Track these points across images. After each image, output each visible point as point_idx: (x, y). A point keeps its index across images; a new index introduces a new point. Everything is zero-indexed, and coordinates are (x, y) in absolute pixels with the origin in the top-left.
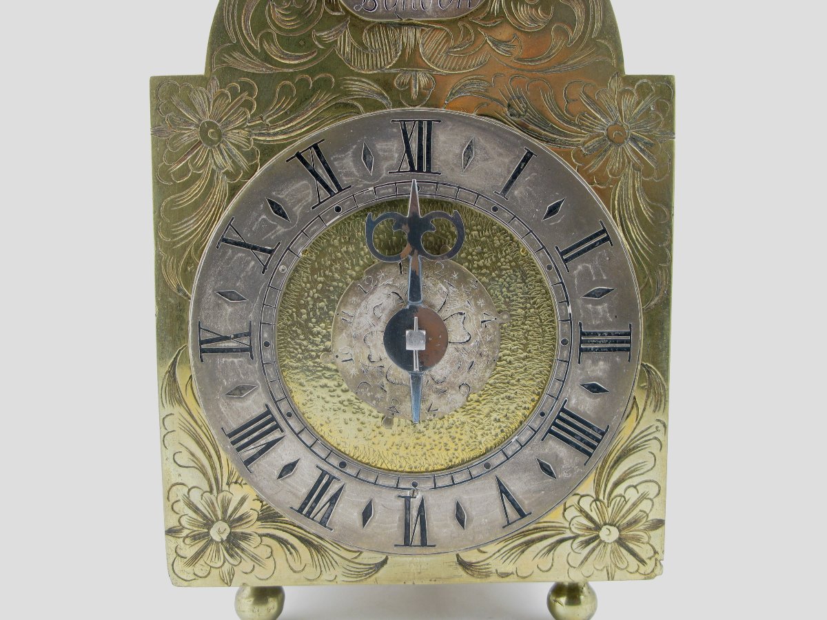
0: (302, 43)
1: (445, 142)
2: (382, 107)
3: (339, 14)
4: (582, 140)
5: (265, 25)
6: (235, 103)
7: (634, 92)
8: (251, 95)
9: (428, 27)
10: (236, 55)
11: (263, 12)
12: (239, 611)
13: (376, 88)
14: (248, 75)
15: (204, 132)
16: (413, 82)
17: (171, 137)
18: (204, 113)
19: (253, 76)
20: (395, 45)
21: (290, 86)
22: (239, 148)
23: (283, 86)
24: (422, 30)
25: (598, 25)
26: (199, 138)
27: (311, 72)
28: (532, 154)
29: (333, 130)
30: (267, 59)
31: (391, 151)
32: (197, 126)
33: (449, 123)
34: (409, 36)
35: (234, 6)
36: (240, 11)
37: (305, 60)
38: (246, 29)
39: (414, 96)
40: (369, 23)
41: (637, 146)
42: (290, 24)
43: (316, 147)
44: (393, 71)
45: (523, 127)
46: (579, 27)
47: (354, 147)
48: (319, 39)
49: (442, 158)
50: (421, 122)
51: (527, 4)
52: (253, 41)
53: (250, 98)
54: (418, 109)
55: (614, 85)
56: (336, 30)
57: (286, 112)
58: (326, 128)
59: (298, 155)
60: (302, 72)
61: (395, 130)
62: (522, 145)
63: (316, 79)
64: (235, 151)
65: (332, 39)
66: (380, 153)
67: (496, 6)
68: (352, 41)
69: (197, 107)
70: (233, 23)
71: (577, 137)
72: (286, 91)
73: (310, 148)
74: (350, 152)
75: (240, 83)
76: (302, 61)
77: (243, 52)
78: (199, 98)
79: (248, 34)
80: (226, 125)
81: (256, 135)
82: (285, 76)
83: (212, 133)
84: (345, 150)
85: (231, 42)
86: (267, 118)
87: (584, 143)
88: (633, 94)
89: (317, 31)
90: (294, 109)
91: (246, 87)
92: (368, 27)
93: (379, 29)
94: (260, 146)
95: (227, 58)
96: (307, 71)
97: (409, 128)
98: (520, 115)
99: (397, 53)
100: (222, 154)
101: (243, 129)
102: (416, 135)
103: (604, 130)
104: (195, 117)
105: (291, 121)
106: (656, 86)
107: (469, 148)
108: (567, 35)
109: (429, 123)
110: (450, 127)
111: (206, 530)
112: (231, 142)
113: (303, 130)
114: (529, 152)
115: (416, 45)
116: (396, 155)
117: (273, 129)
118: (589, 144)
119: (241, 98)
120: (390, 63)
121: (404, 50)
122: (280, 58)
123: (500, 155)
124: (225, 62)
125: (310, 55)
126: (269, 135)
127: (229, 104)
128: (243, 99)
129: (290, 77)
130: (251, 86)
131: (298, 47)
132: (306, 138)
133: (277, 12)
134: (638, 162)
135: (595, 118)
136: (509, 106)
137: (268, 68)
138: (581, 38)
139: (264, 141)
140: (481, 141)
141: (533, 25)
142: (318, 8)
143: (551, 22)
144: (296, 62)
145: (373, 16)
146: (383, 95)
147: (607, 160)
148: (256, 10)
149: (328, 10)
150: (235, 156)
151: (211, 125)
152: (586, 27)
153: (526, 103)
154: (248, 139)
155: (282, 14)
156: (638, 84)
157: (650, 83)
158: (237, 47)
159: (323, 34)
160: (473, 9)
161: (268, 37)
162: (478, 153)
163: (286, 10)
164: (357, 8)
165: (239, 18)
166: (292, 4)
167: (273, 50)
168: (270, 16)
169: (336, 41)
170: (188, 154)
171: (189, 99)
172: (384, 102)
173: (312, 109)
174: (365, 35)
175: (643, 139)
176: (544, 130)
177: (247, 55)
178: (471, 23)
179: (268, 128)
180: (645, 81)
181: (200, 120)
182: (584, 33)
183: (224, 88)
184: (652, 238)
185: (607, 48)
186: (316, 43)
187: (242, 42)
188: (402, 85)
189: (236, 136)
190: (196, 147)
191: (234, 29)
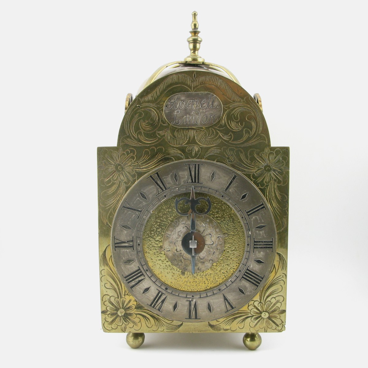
0: (152, 135)
1: (204, 172)
2: (181, 159)
3: (166, 125)
4: (255, 171)
5: (138, 129)
6: (128, 157)
7: (274, 153)
8: (134, 154)
9: (198, 129)
10: (129, 139)
11: (138, 124)
12: (128, 342)
13: (179, 152)
14: (133, 147)
15: (116, 168)
16: (193, 149)
17: (105, 169)
18: (117, 160)
19: (134, 147)
20: (186, 136)
21: (148, 151)
22: (129, 173)
23: (146, 151)
24: (196, 131)
25: (261, 129)
26: (115, 169)
27: (156, 146)
28: (236, 176)
29: (163, 167)
30: (140, 141)
31: (184, 175)
32: (114, 165)
33: (206, 165)
34: (192, 133)
35: (128, 122)
36: (130, 124)
37: (153, 141)
38: (132, 130)
39: (193, 155)
40: (177, 128)
41: (276, 173)
42: (148, 128)
43: (157, 173)
44: (185, 146)
45: (233, 166)
46: (254, 130)
47: (171, 173)
48: (159, 134)
49: (203, 178)
50: (195, 165)
51: (235, 121)
52: (135, 135)
53: (133, 155)
54: (194, 159)
55: (267, 150)
56: (165, 131)
57: (146, 161)
58: (161, 167)
59: (151, 176)
60: (152, 146)
61: (186, 168)
62: (233, 173)
63: (157, 148)
64: (128, 174)
65: (163, 134)
66: (181, 176)
67: (223, 122)
68: (171, 135)
69: (114, 158)
70: (128, 128)
71: (253, 169)
72: (147, 153)
73: (155, 174)
74: (170, 176)
75: (130, 150)
76: (152, 142)
77: (131, 138)
78: (115, 155)
79: (133, 132)
80: (125, 165)
81: (135, 168)
82: (146, 147)
83: (120, 168)
84: (168, 175)
85: (126, 135)
86: (140, 162)
87: (256, 171)
88: (274, 154)
89: (158, 131)
90: (149, 159)
91: (132, 151)
92: (176, 130)
93: (180, 130)
94: (137, 173)
95: (125, 141)
96: (154, 146)
97: (191, 167)
98: (232, 162)
99: (187, 139)
100: (123, 175)
101: (131, 166)
102: (194, 169)
103: (263, 167)
104: (113, 162)
105: (148, 164)
106: (282, 151)
107: (213, 174)
108: (249, 133)
109: (199, 165)
110: (206, 166)
111: (116, 312)
112: (127, 171)
113: (153, 167)
114: (235, 176)
115: (194, 137)
116: (187, 177)
117: (142, 166)
118: (257, 172)
119: (130, 155)
120: (184, 143)
121: (190, 138)
122: (145, 141)
123: (224, 176)
124: (124, 142)
125: (155, 140)
126: (140, 169)
127: (126, 157)
128: (131, 156)
129: (148, 148)
130: (134, 151)
131: (151, 137)
132: (154, 170)
133: (144, 124)
134: (276, 179)
135: (260, 162)
136: (228, 158)
137: (140, 144)
138: (255, 134)
139: (138, 171)
140: (218, 171)
141: (237, 129)
142: (158, 122)
143: (244, 128)
144: (150, 142)
145: (178, 126)
146: (182, 154)
147: (264, 178)
148: (136, 124)
149: (162, 124)
150: (128, 176)
151: (119, 165)
152: (256, 130)
153: (234, 157)
154: (133, 170)
155: (145, 125)
156: (276, 150)
157: (280, 150)
158: (129, 137)
159: (160, 132)
160: (215, 123)
161: (140, 133)
162: (216, 176)
163: (147, 123)
164: (173, 123)
165: (130, 126)
166: (149, 121)
167: (142, 138)
168: (141, 125)
169: (165, 135)
170: (111, 175)
171: (111, 155)
172: (182, 157)
173: (156, 159)
174: (175, 133)
175: (277, 170)
176: (241, 167)
177: (132, 140)
178: (214, 128)
179: (140, 166)
180: (278, 149)
181: (115, 163)
182: (256, 131)
183: (124, 152)
184: (281, 206)
185: (264, 137)
186: (158, 135)
187: (131, 135)
188: (189, 151)
189: (128, 169)
190: (114, 173)
191: (128, 130)
